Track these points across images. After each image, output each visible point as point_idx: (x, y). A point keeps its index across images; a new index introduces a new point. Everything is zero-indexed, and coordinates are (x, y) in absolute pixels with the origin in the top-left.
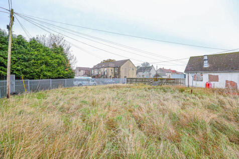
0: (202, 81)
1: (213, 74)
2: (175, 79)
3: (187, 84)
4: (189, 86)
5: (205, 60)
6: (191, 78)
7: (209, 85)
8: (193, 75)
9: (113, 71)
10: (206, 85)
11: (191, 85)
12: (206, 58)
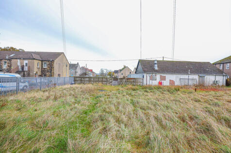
0: (156, 80)
1: (163, 75)
2: (135, 79)
3: (145, 83)
4: (146, 84)
5: (156, 64)
6: (148, 78)
7: (161, 83)
8: (150, 75)
9: (40, 66)
10: (159, 83)
11: (148, 83)
12: (156, 62)
